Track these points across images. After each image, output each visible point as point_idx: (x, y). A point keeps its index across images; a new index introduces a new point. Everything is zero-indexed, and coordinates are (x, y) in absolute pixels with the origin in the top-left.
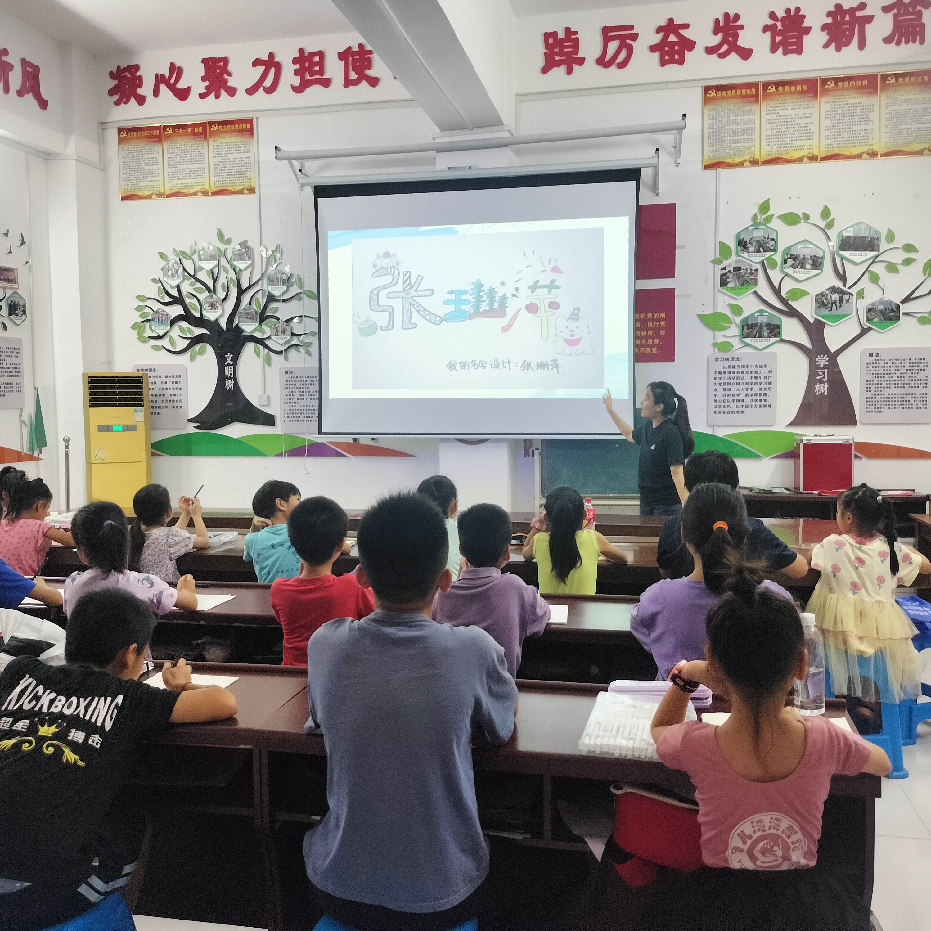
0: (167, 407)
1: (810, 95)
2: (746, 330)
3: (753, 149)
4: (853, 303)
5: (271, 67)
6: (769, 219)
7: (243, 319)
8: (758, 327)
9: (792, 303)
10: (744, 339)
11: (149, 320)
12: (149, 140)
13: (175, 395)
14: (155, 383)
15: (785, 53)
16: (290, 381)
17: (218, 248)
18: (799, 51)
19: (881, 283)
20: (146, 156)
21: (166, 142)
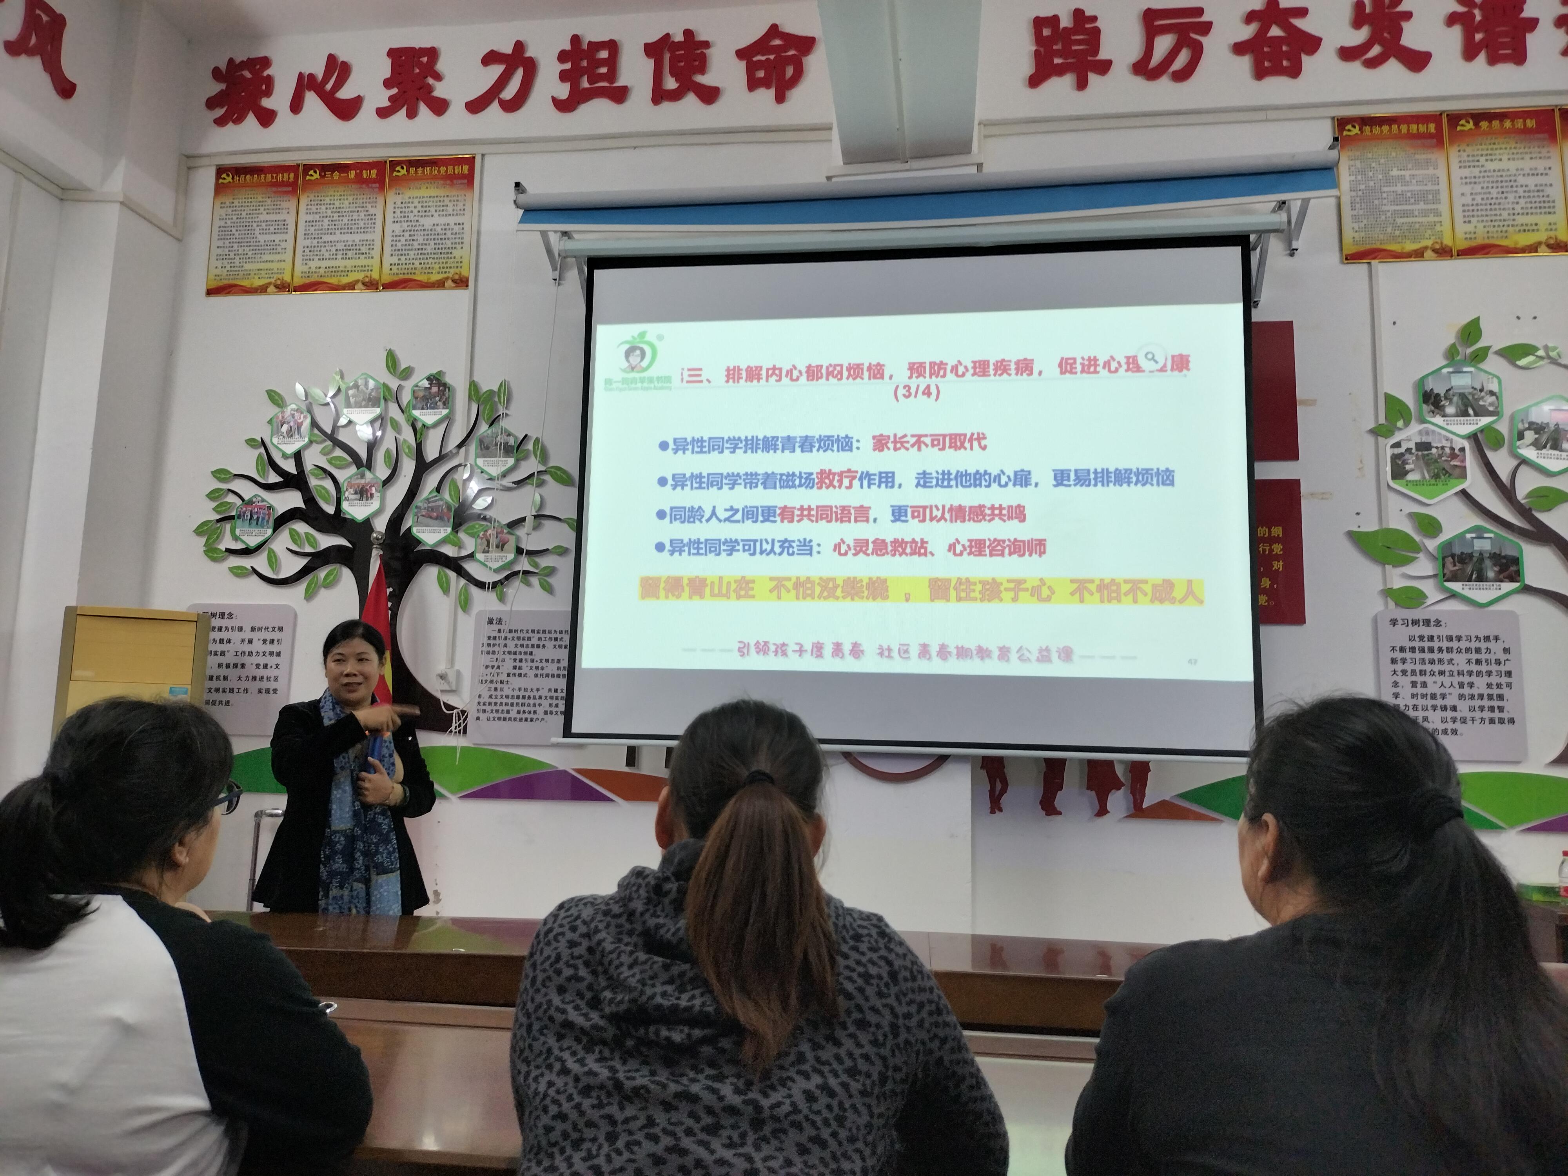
0: (246, 690)
1: (1541, 136)
2: (1450, 567)
3: (1438, 228)
5: (517, 68)
6: (1479, 356)
7: (421, 518)
8: (1475, 559)
9: (1542, 517)
10: (1447, 584)
11: (231, 518)
12: (274, 189)
13: (266, 666)
14: (229, 641)
15: (1493, 60)
16: (495, 639)
17: (384, 384)
18: (1519, 57)
20: (264, 217)
21: (306, 194)
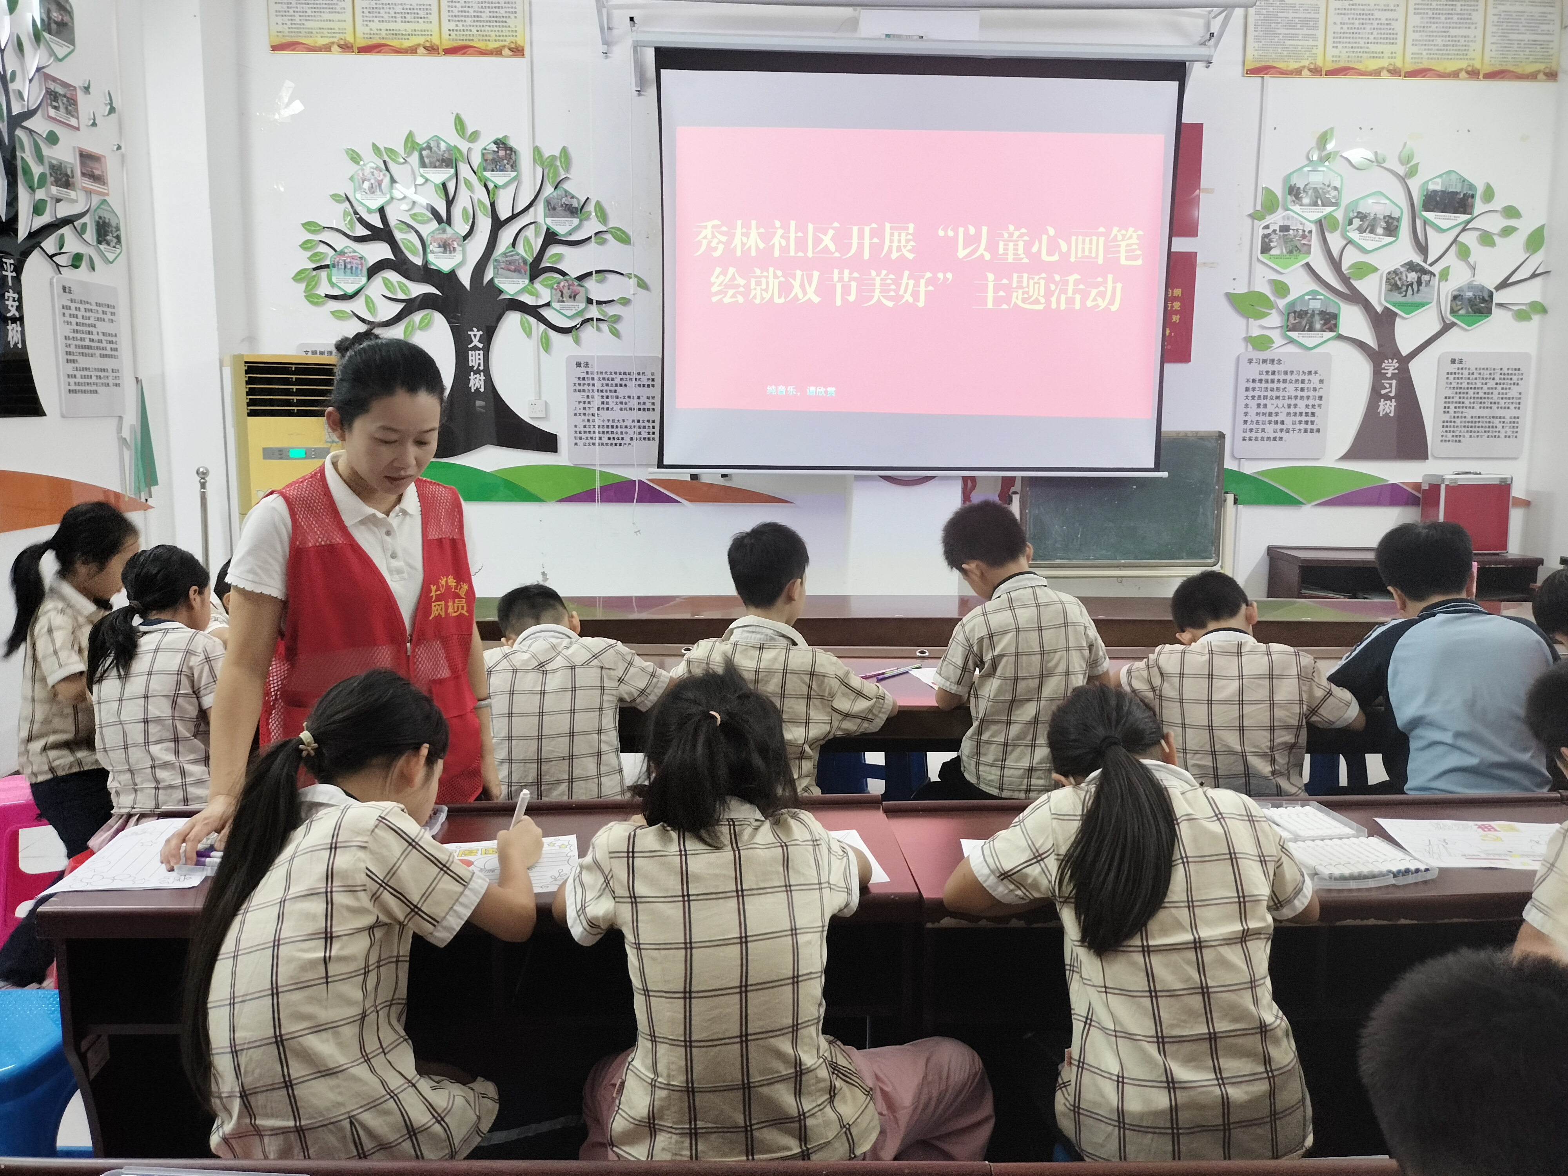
2: (1292, 321)
3: (1314, 51)
4: (1433, 287)
7: (501, 271)
8: (1309, 315)
9: (1356, 284)
10: (1288, 333)
11: (327, 266)
16: (584, 379)
17: (455, 146)
19: (1471, 260)
